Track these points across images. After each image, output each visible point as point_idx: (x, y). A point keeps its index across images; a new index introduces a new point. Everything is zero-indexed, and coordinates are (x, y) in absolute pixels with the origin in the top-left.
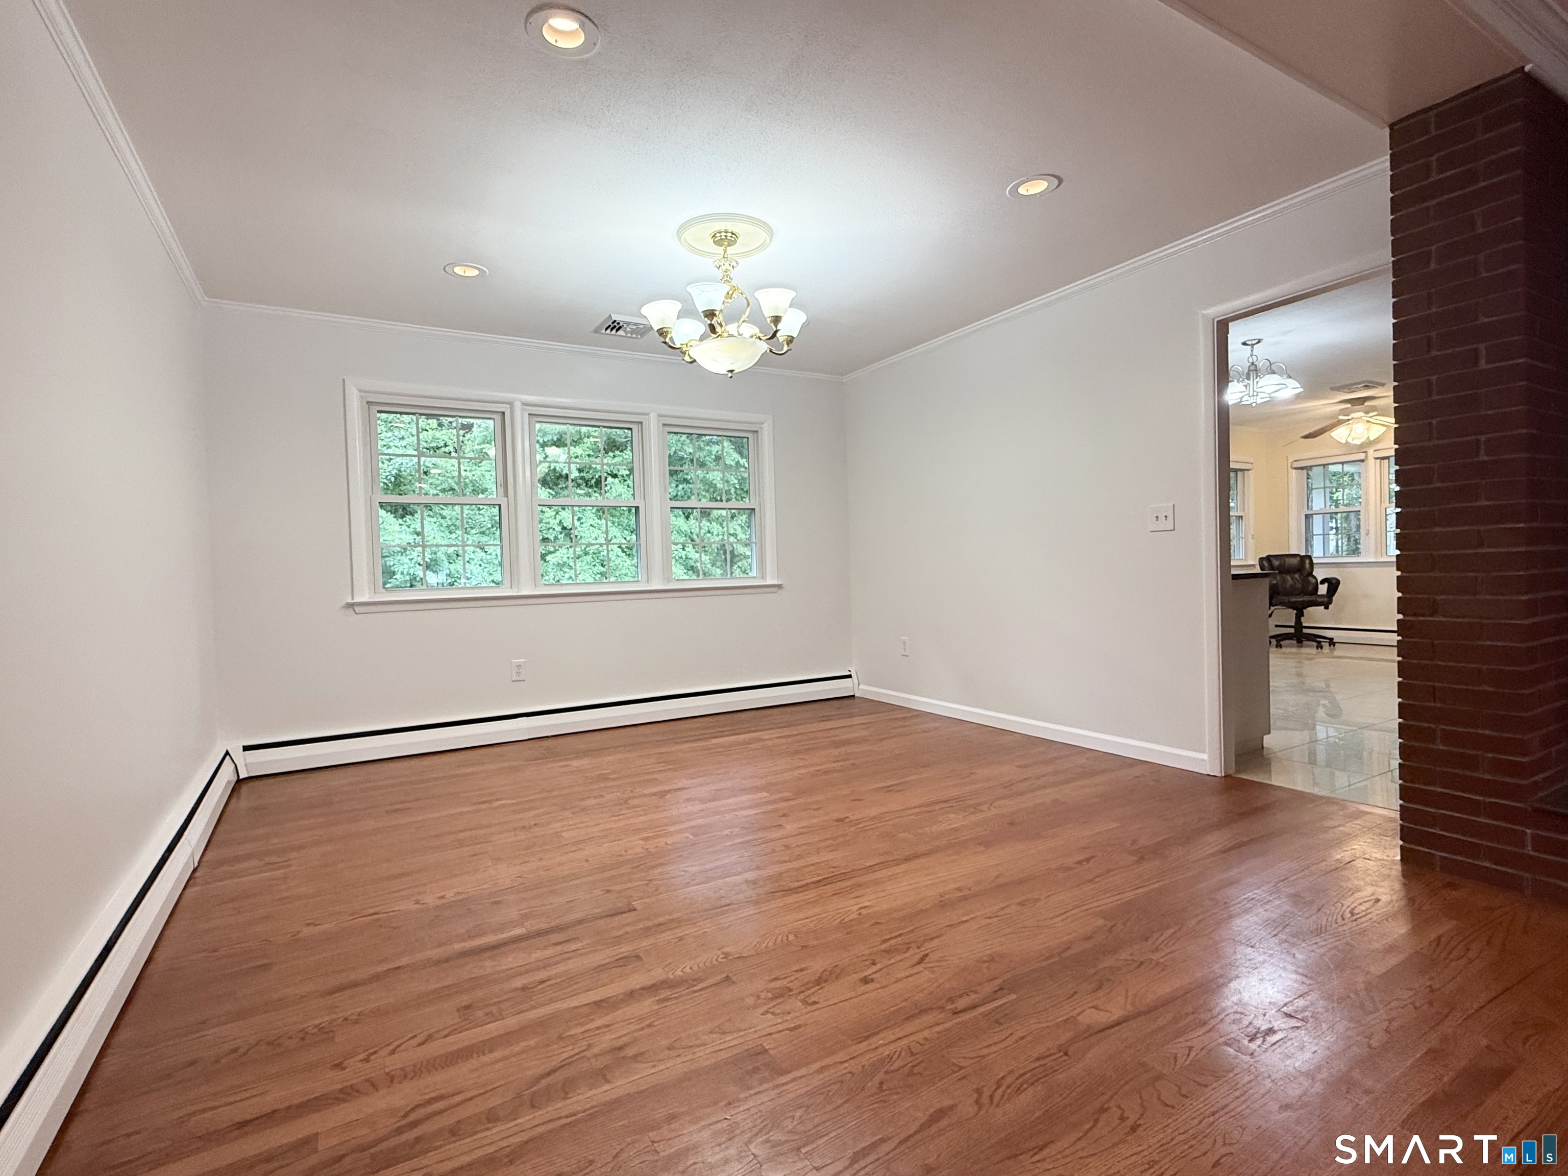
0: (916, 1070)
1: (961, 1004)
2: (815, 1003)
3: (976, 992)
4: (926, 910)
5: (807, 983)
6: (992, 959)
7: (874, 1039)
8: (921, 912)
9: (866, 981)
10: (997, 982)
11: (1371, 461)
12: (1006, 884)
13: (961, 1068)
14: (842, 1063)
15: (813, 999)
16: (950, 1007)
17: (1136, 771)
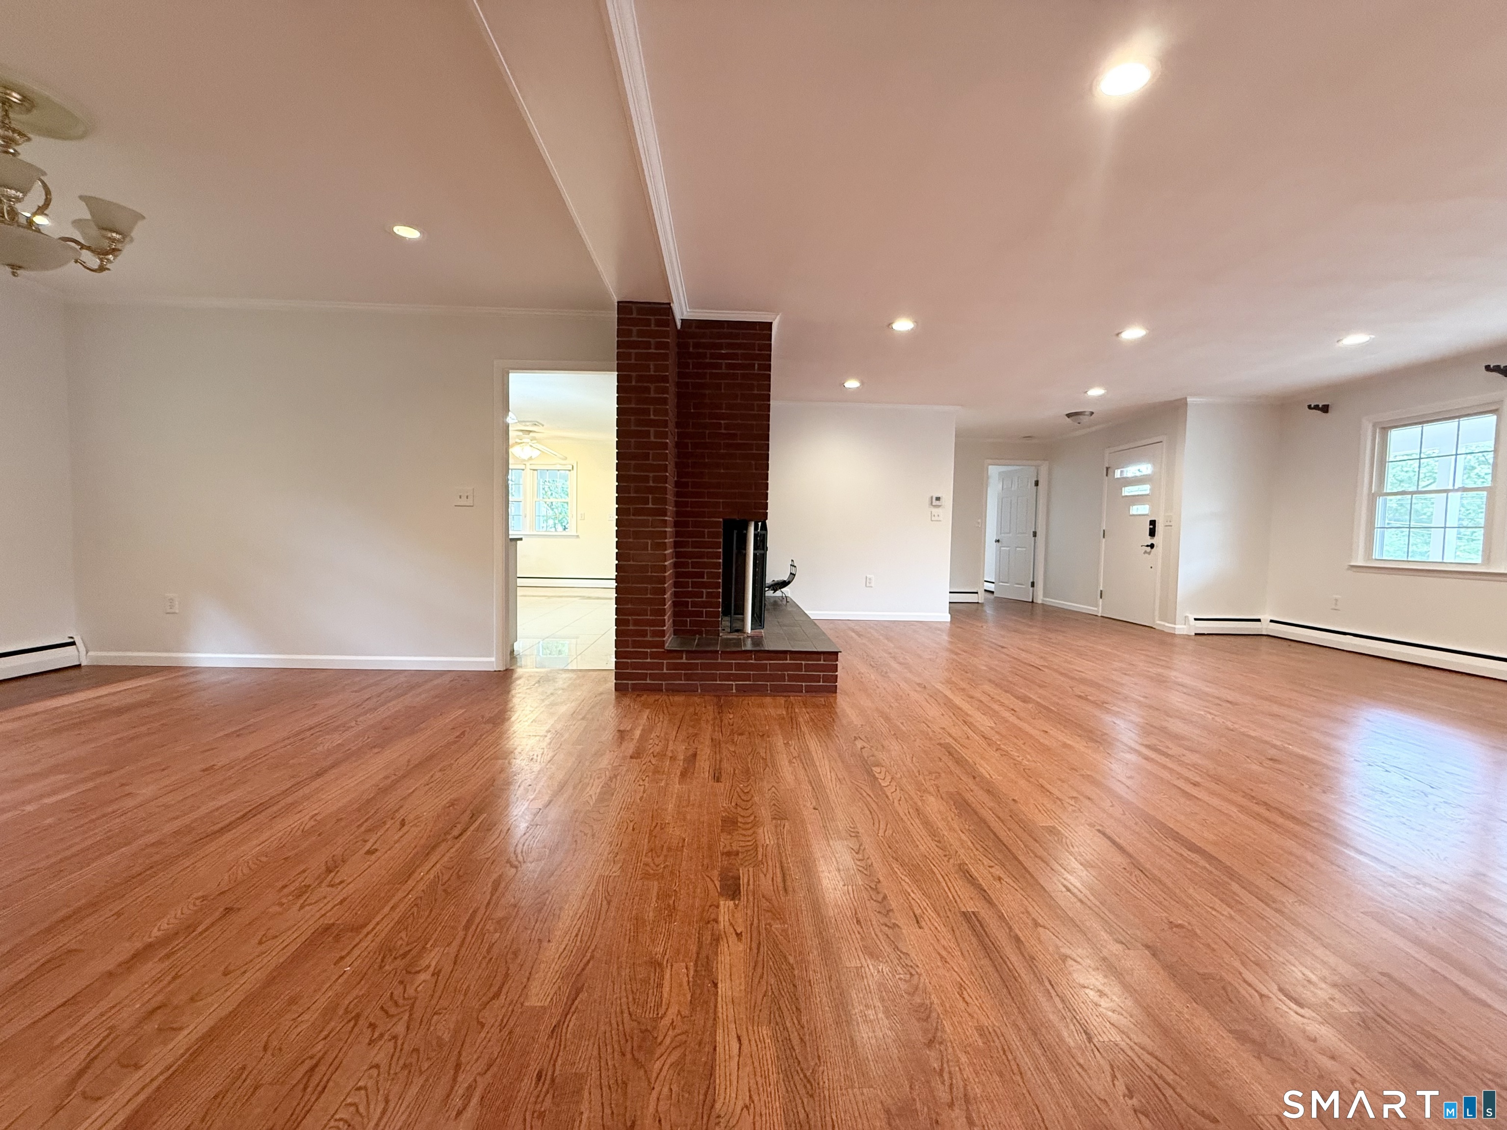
0: (461, 873)
1: (456, 832)
2: (341, 882)
3: (459, 823)
4: (373, 798)
5: (319, 876)
6: (452, 804)
7: (416, 875)
8: (368, 801)
9: (370, 852)
10: (468, 812)
11: (528, 471)
12: (420, 763)
13: (488, 859)
14: (405, 897)
15: (337, 881)
16: (449, 837)
17: (447, 679)
